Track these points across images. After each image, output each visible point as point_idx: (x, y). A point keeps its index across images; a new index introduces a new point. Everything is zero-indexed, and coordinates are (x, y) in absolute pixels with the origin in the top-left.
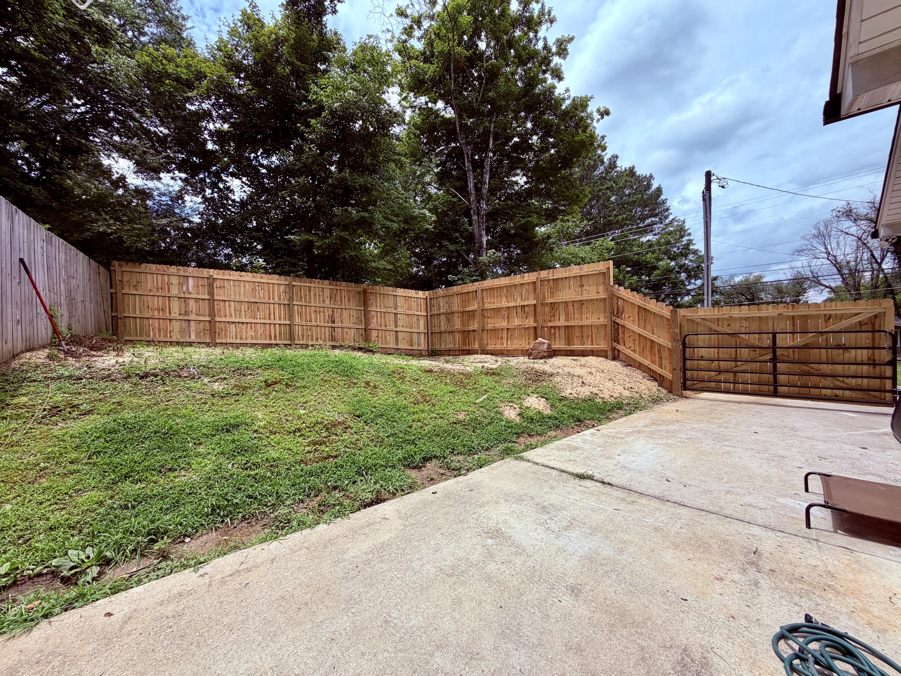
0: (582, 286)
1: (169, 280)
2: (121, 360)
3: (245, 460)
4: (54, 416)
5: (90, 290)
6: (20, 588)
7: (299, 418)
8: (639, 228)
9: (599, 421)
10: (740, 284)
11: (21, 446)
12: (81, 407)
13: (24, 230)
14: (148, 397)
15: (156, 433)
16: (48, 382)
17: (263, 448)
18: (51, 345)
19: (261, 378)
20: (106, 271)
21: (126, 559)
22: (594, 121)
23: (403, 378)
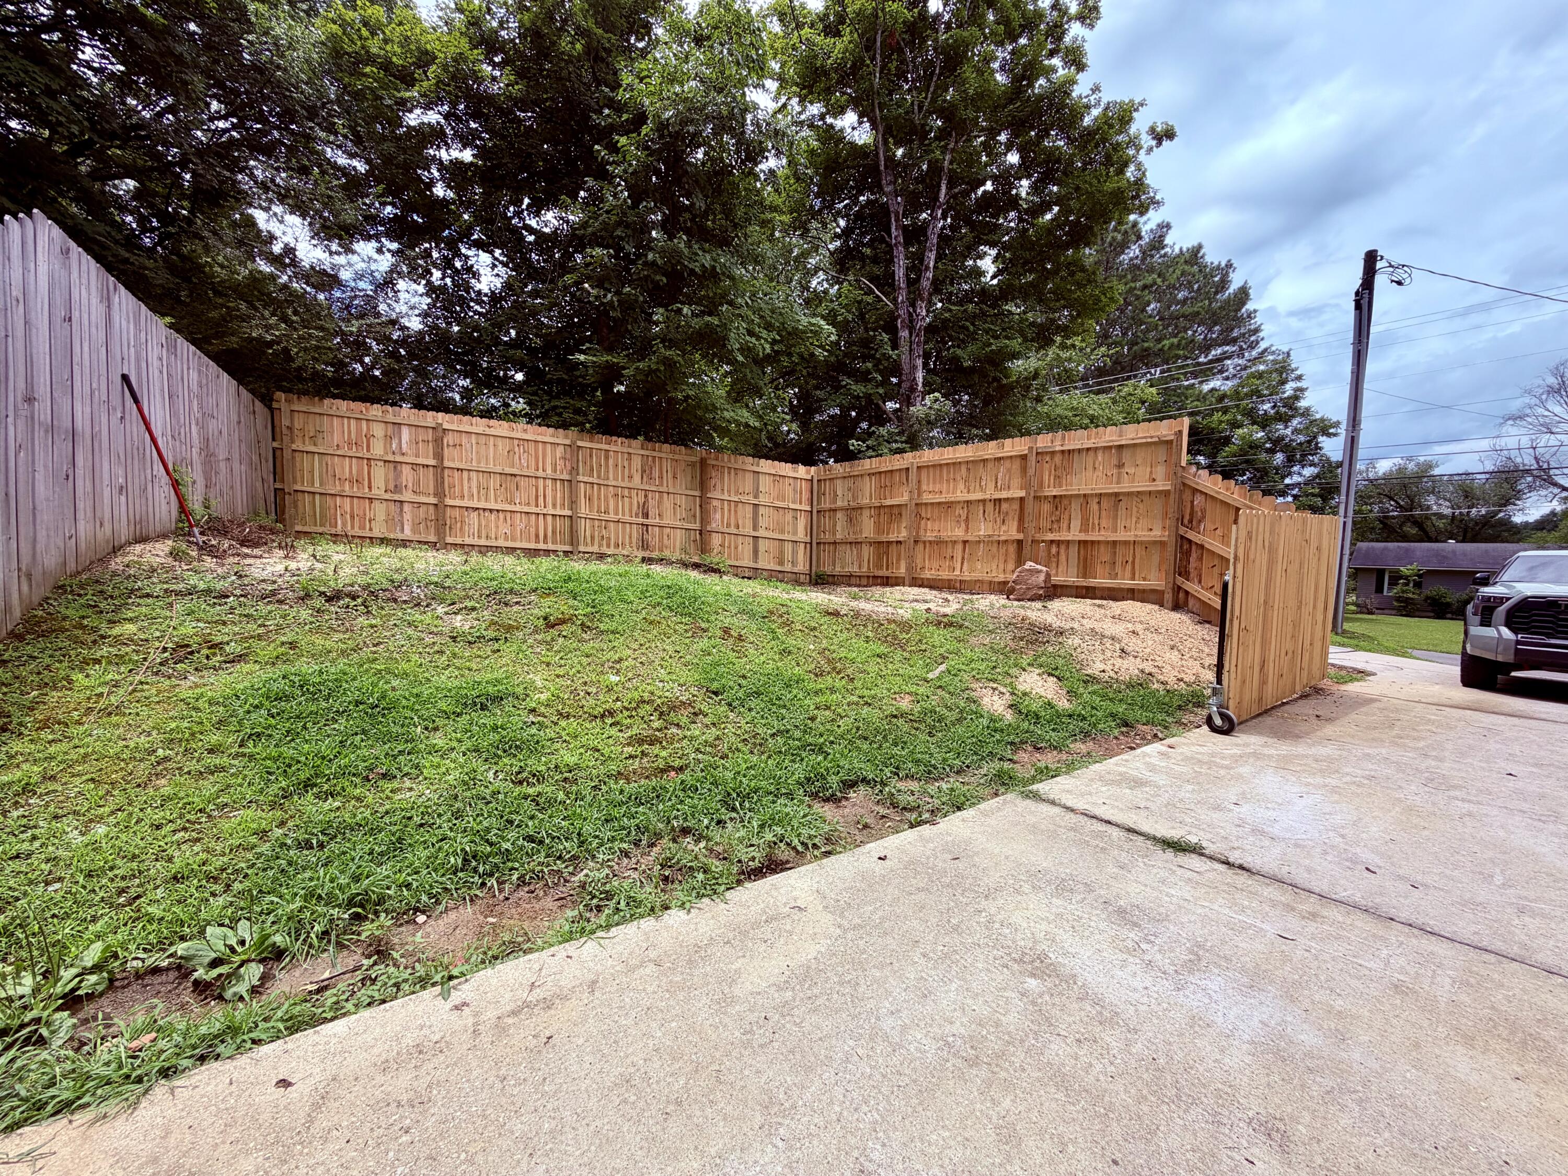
0: (1120, 466)
1: (368, 429)
2: (293, 565)
3: (517, 765)
4: (181, 661)
5: (240, 441)
6: (119, 995)
7: (610, 689)
8: (1199, 364)
9: (1166, 728)
10: (1387, 478)
11: (124, 715)
12: (227, 648)
13: (129, 322)
14: (341, 636)
15: (358, 703)
16: (170, 600)
17: (549, 743)
18: (178, 533)
19: (536, 611)
20: (266, 410)
21: (311, 952)
22: (1142, 152)
23: (788, 624)
